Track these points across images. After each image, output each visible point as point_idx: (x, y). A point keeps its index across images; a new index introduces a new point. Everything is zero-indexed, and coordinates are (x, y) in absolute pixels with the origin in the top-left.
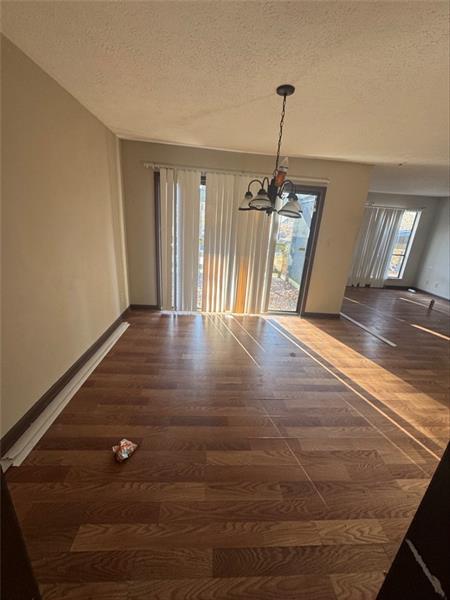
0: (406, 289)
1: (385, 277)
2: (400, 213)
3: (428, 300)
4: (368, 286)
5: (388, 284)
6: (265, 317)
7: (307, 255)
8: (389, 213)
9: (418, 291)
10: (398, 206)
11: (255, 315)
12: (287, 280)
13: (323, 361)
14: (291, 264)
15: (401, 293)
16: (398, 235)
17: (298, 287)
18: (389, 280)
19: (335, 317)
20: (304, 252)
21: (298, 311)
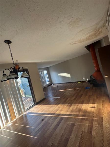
0: (51, 85)
1: (47, 84)
2: (43, 71)
3: (56, 85)
4: (45, 87)
5: (48, 85)
6: (26, 113)
7: (30, 87)
8: (41, 72)
9: (54, 84)
10: (42, 70)
11: (21, 115)
12: (25, 96)
13: (51, 114)
14: (25, 91)
15: (51, 86)
16: (45, 75)
17: (31, 97)
18: (48, 84)
19: (45, 99)
20: (29, 86)
21: (35, 104)
